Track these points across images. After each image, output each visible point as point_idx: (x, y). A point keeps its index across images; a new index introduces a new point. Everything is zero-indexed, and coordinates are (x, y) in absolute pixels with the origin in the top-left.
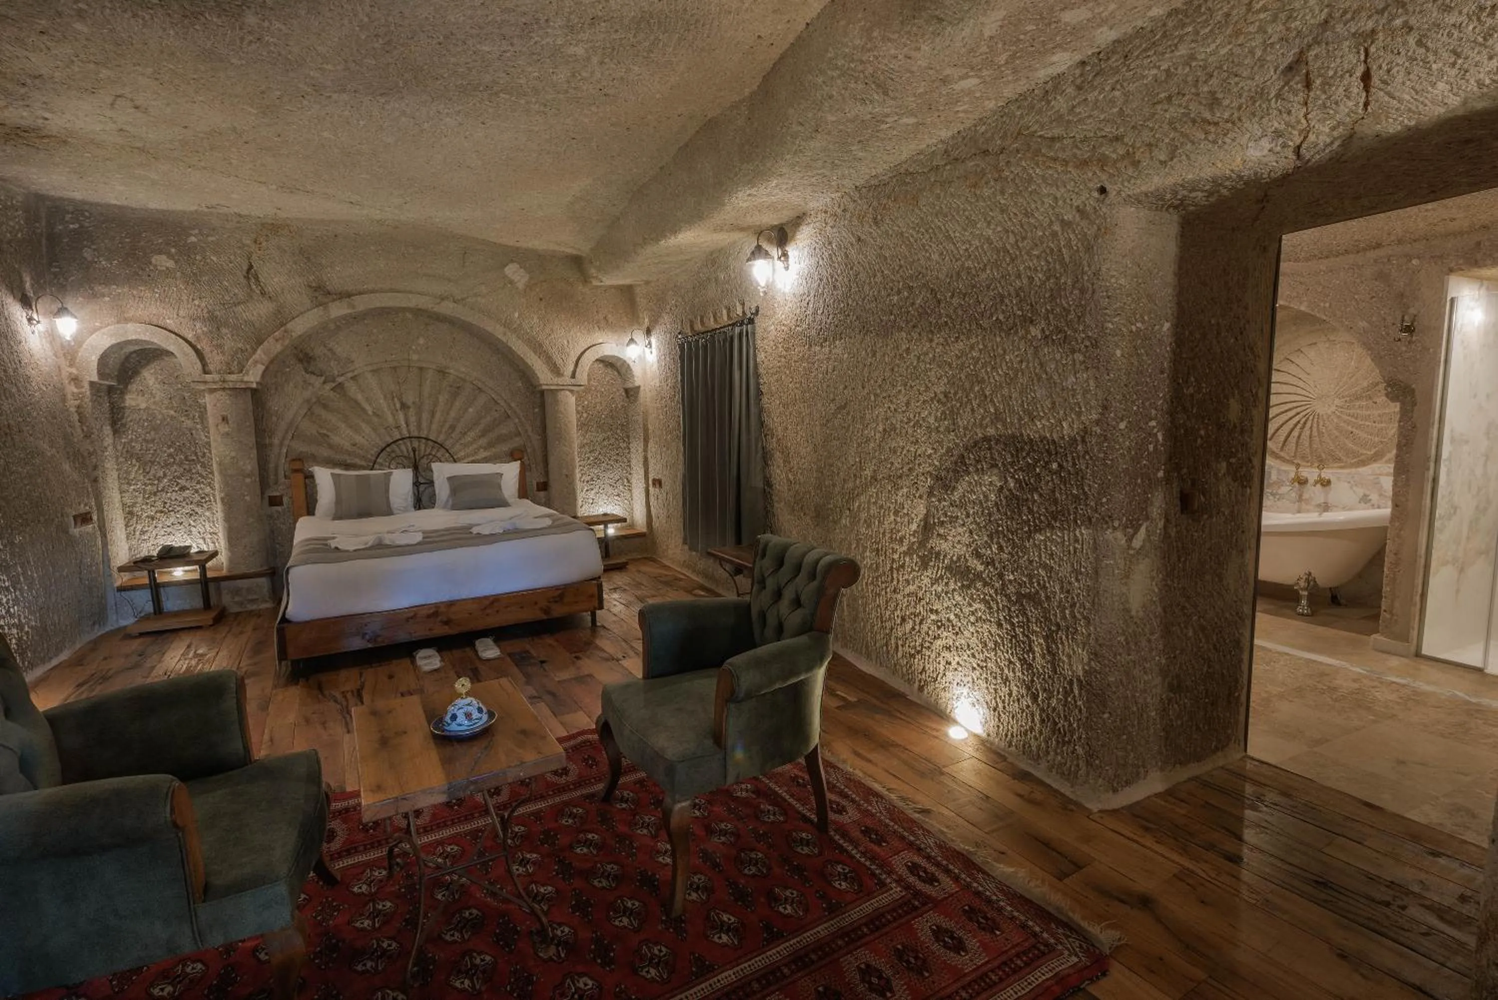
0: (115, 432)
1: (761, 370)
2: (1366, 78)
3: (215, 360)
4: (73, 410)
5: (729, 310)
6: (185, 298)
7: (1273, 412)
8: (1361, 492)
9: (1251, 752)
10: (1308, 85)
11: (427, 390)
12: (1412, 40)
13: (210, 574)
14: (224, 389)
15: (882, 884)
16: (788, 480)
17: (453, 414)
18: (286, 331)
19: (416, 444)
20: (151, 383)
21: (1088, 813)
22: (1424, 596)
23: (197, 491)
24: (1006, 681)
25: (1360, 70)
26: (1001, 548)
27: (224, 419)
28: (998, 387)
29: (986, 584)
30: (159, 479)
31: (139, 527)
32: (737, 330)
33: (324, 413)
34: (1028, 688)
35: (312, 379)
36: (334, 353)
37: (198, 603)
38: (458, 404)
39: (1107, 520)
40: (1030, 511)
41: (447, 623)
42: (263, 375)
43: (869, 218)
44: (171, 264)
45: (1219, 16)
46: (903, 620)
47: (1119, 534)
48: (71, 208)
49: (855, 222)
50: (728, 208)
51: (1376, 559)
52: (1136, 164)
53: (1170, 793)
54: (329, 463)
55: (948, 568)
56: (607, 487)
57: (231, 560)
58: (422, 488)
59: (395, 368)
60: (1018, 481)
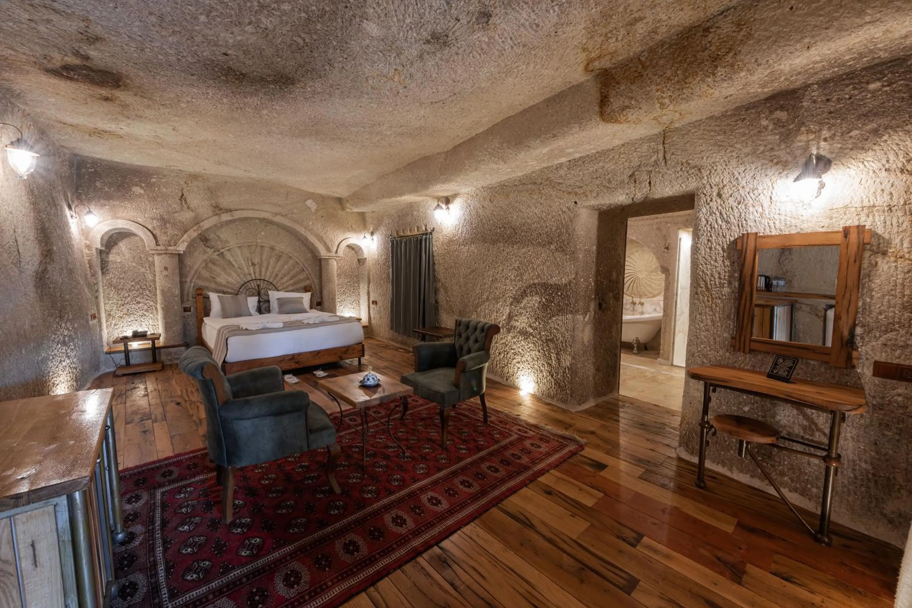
0: (103, 273)
1: (435, 254)
2: (650, 183)
3: (162, 239)
4: (87, 262)
5: (418, 228)
6: (148, 208)
7: (626, 276)
8: (653, 307)
9: (620, 393)
10: (635, 182)
11: (265, 256)
12: (661, 175)
13: (156, 346)
14: (166, 254)
15: (511, 435)
16: (447, 300)
17: (277, 269)
18: (199, 227)
19: (259, 282)
20: (123, 249)
21: (572, 413)
22: (673, 343)
23: (146, 304)
24: (541, 371)
25: (648, 181)
26: (540, 323)
27: (166, 268)
28: (539, 265)
29: (534, 337)
30: (126, 298)
31: (114, 322)
32: (424, 237)
33: (213, 267)
34: (550, 373)
35: (208, 250)
36: (219, 238)
37: (150, 359)
38: (279, 264)
39: (577, 311)
40: (551, 309)
41: (297, 363)
42: (187, 248)
43: (488, 198)
44: (142, 191)
45: (611, 157)
46: (500, 354)
47: (581, 316)
48: (90, 161)
49: (481, 199)
50: (430, 190)
51: (659, 332)
52: (587, 196)
53: (597, 406)
54: (217, 291)
55: (519, 332)
56: (349, 304)
57: (166, 338)
58: (261, 304)
59: (249, 246)
60: (546, 299)
